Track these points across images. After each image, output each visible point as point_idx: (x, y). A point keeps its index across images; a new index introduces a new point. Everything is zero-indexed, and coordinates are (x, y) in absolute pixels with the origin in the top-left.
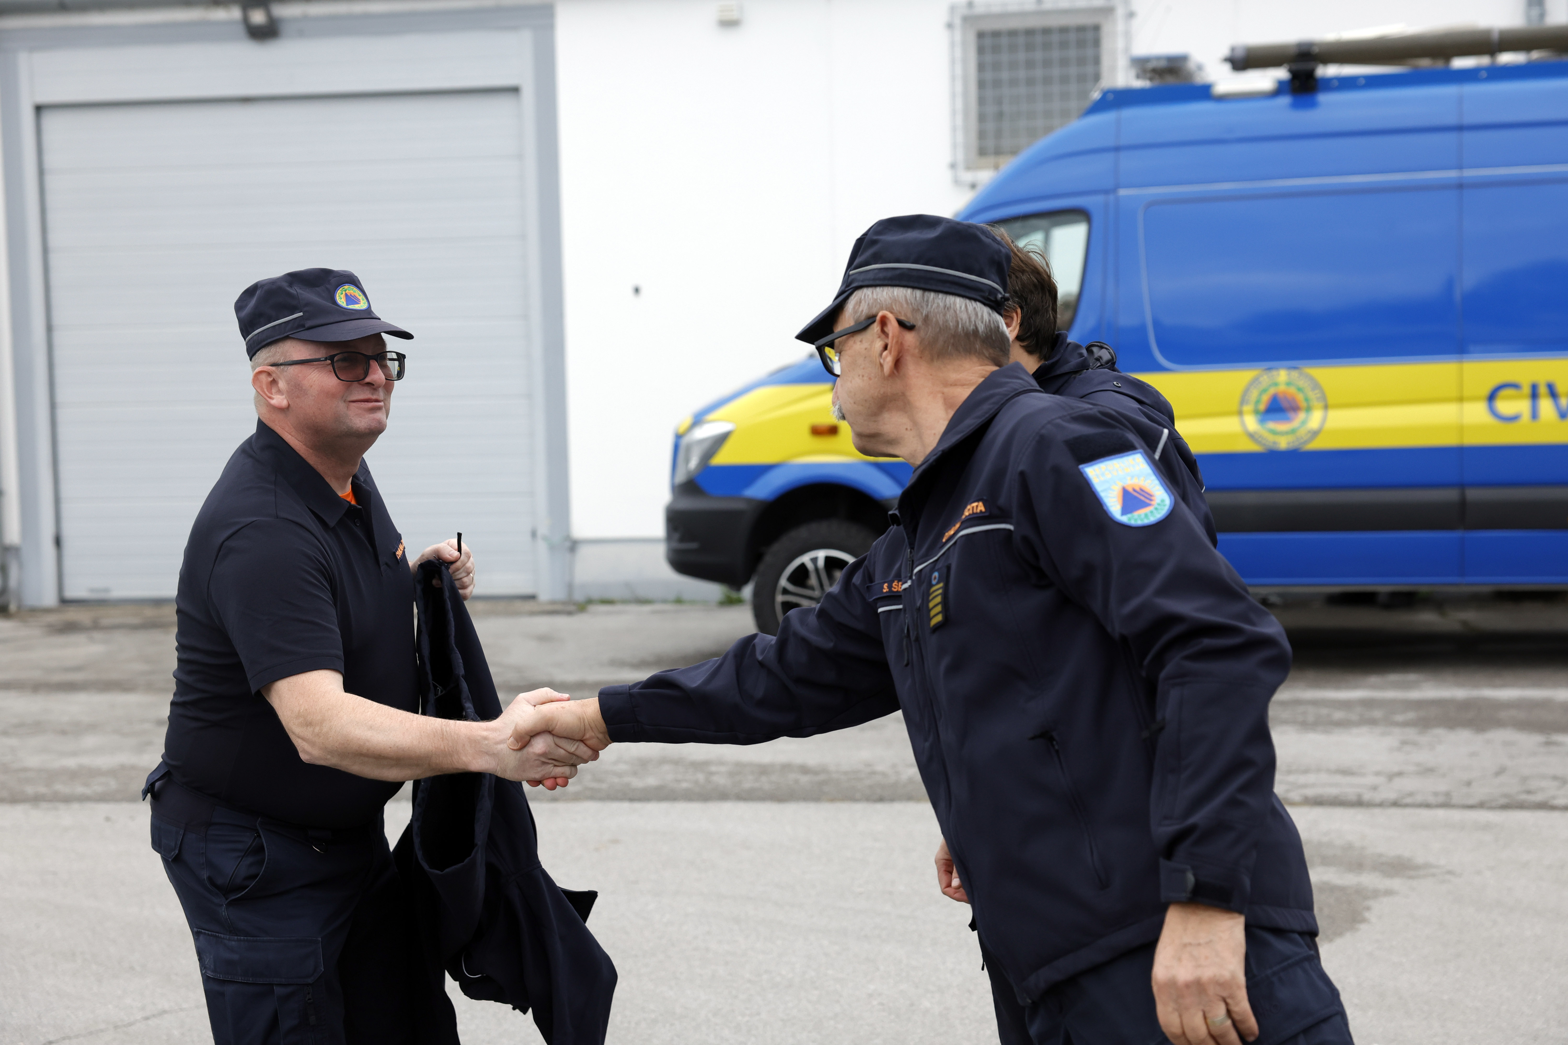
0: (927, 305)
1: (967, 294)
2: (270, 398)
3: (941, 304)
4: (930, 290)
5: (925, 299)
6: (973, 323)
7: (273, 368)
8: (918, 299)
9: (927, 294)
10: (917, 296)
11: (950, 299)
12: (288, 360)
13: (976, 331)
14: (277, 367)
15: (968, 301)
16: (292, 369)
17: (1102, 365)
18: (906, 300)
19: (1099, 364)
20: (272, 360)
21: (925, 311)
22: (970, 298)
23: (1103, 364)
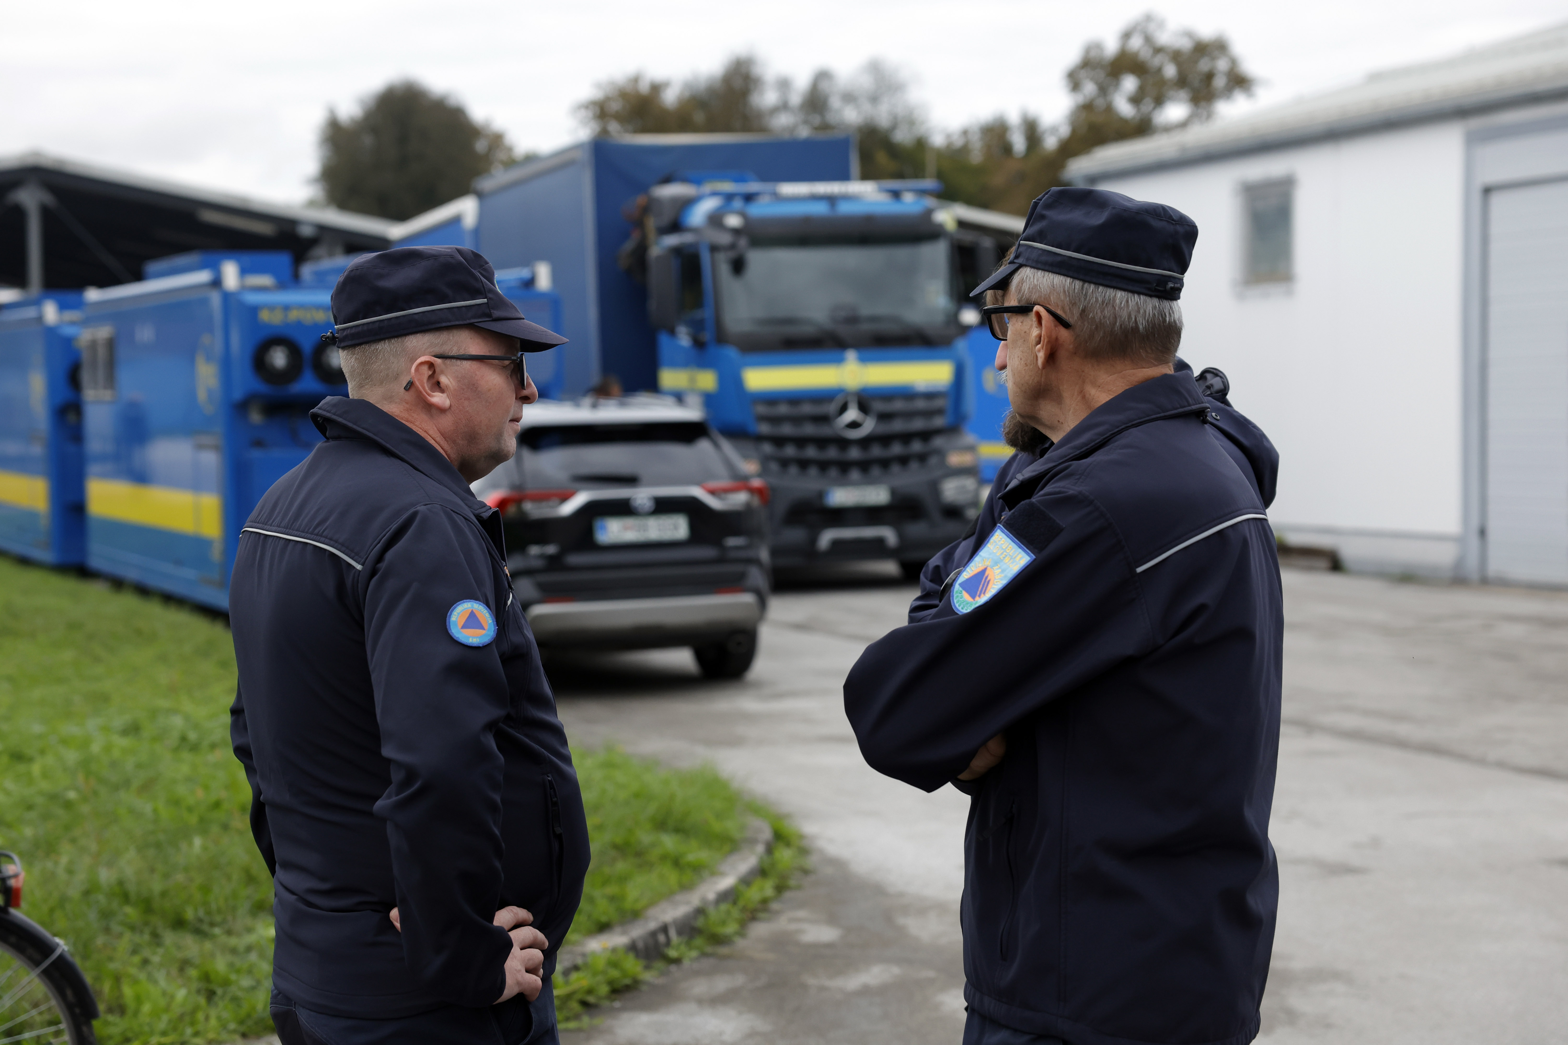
0: (1085, 299)
1: (1130, 288)
2: (429, 395)
3: (1099, 299)
4: (1090, 282)
5: (1084, 293)
6: (1133, 319)
7: (439, 361)
8: (1076, 290)
9: (1086, 285)
10: (1076, 287)
11: (1110, 292)
12: (462, 352)
13: (1136, 329)
14: (444, 360)
15: (1130, 295)
16: (466, 364)
17: (1211, 394)
18: (1064, 291)
19: (1209, 393)
20: (438, 350)
21: (1081, 306)
22: (1133, 292)
23: (1213, 393)
